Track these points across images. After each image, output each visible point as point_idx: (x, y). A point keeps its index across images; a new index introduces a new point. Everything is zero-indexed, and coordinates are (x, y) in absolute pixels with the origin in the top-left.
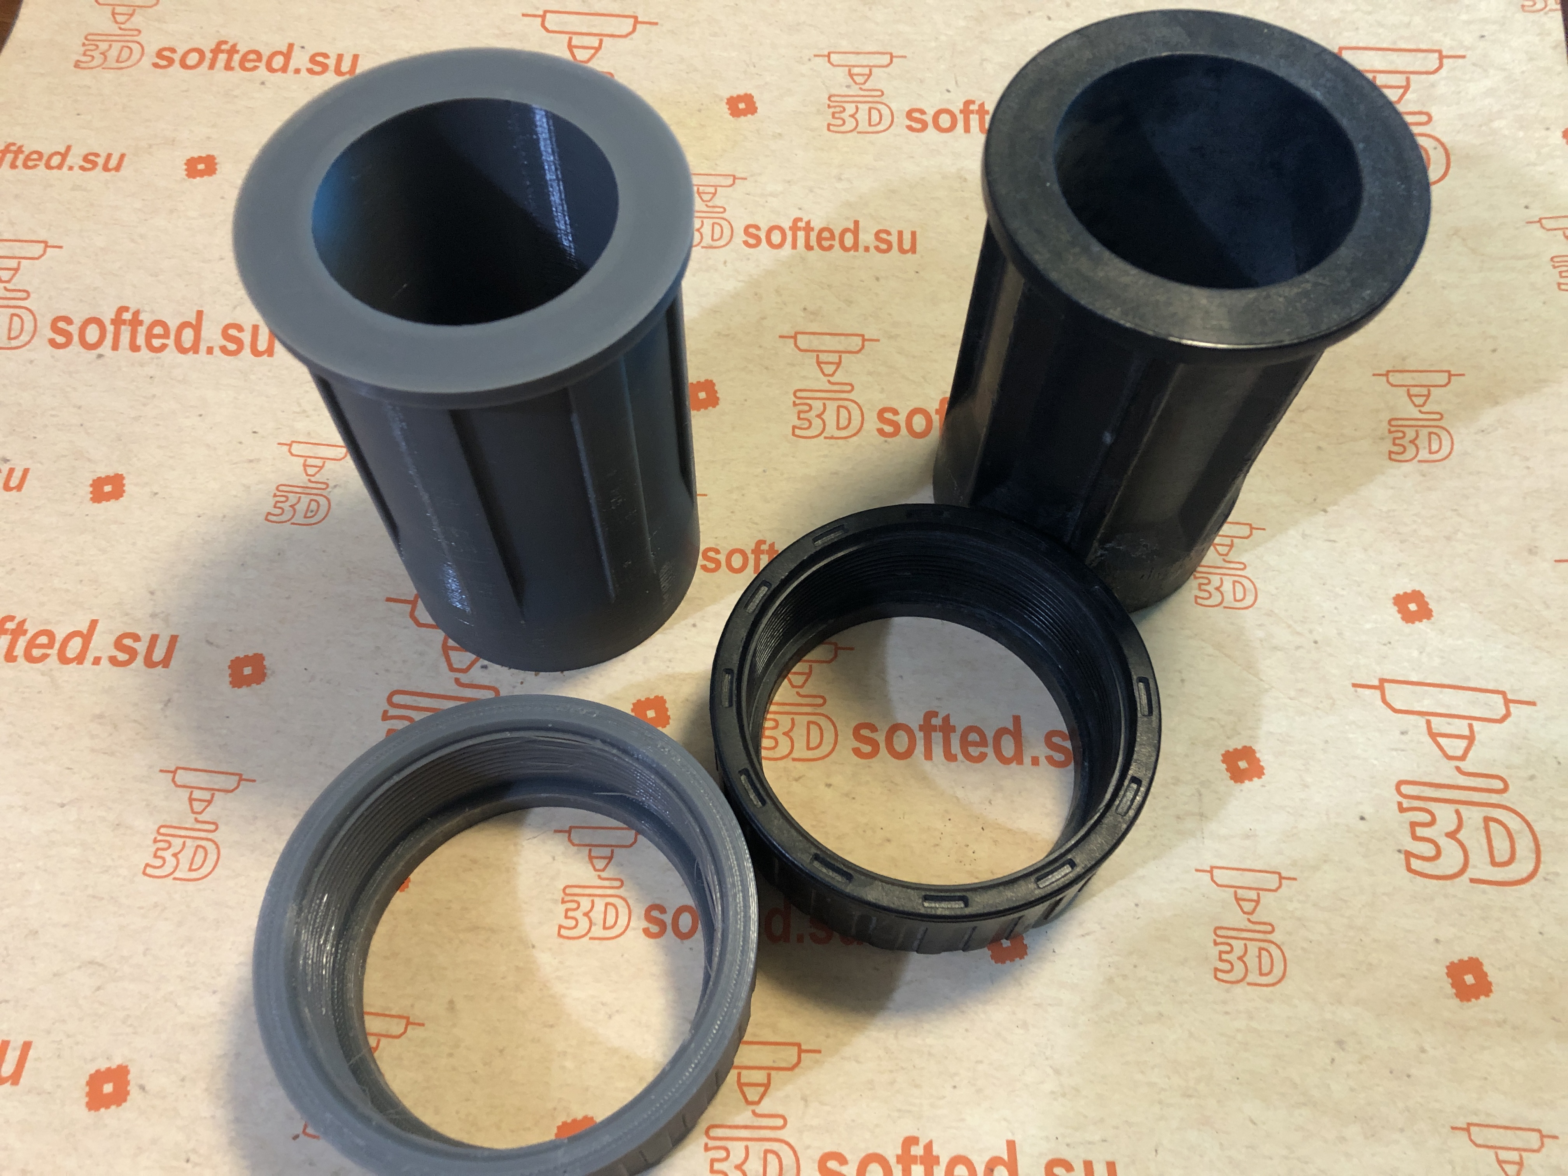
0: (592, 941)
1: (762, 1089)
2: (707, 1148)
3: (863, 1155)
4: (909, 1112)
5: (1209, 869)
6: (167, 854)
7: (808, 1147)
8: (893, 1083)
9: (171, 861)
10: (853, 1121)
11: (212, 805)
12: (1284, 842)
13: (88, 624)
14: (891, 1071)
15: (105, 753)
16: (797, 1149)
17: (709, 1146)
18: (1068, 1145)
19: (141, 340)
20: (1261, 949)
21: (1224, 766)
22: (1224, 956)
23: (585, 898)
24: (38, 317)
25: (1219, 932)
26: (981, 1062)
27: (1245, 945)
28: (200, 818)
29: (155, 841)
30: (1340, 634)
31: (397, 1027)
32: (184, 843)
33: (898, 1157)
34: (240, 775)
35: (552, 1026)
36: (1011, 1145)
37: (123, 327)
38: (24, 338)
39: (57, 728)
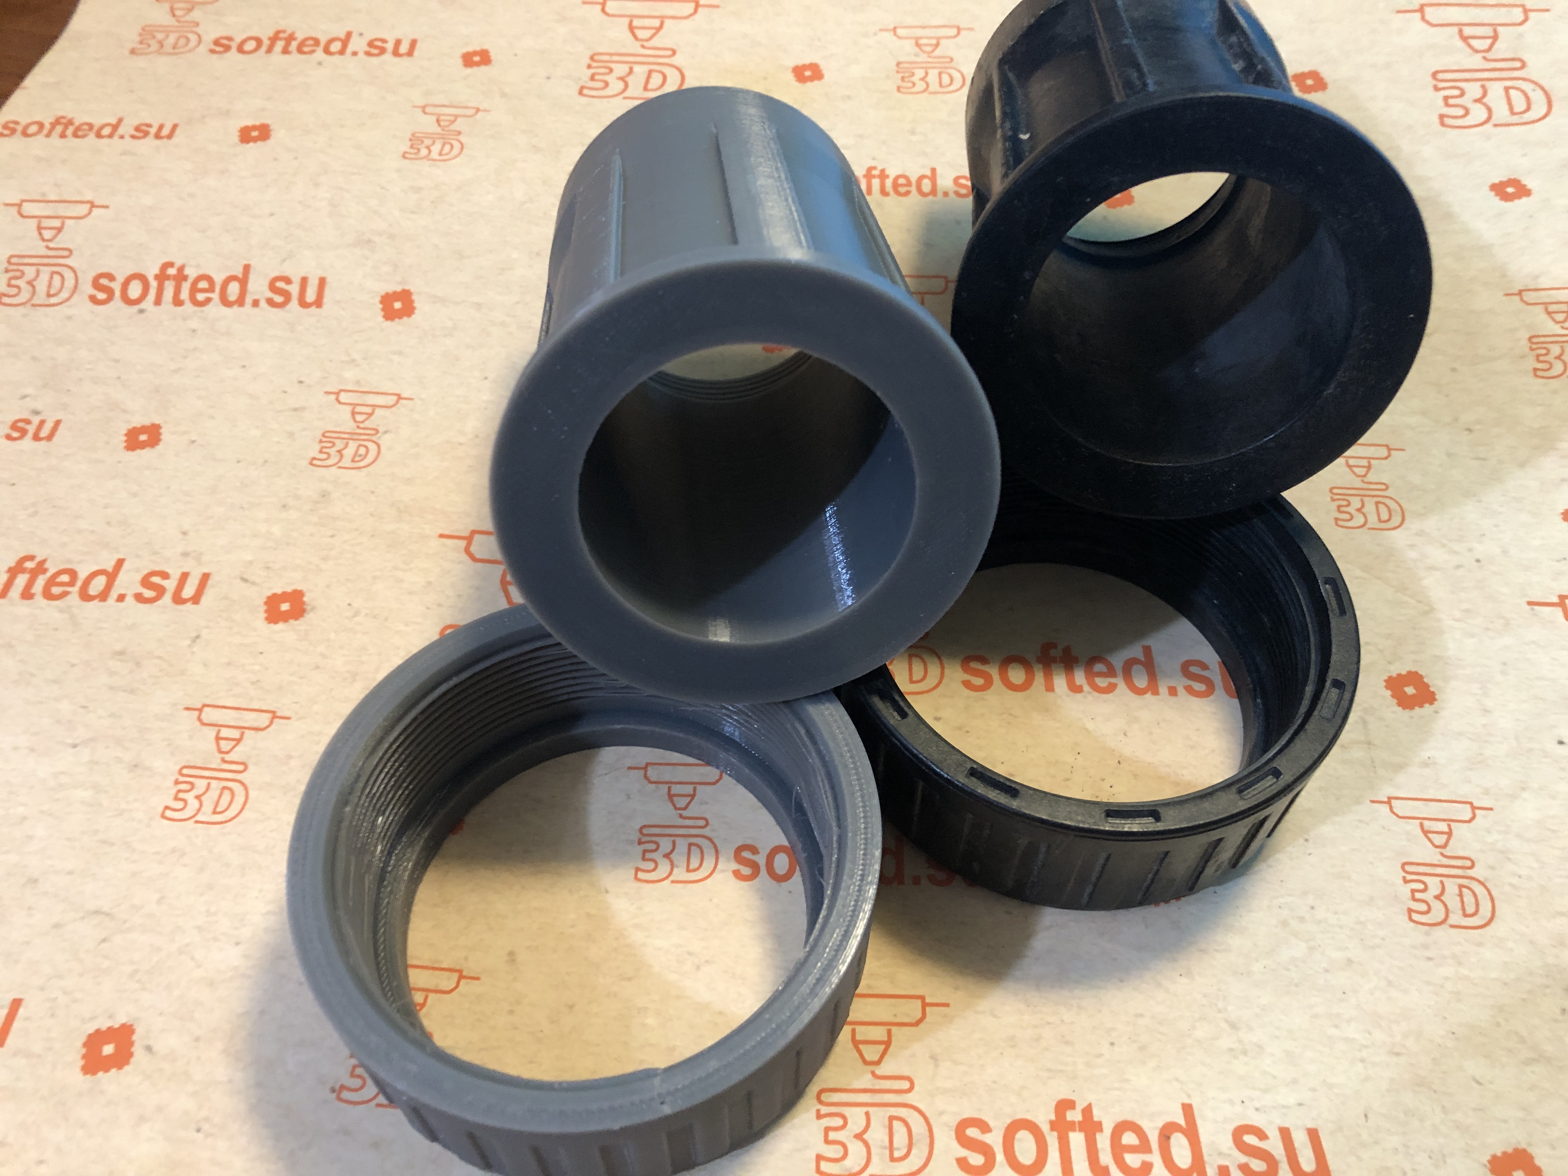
0: (674, 885)
1: (882, 1047)
2: (819, 1116)
3: (1009, 1121)
4: (1061, 1071)
5: (1386, 800)
6: (190, 797)
7: (941, 1113)
8: (1038, 1039)
9: (193, 804)
10: (995, 1082)
11: (241, 744)
12: (1471, 769)
13: (113, 563)
14: (1035, 1027)
15: (125, 691)
16: (928, 1114)
17: (823, 1112)
18: (1257, 1109)
19: (185, 295)
20: (1461, 886)
21: (1389, 693)
22: (1418, 895)
23: (666, 838)
24: (79, 274)
25: (1407, 868)
26: (1141, 1015)
27: (1442, 882)
28: (228, 757)
29: (177, 782)
30: (1505, 552)
31: (447, 981)
32: (209, 784)
33: (1052, 1123)
34: (274, 712)
35: (629, 979)
36: (1188, 1109)
37: (167, 283)
38: (64, 295)
39: (73, 665)
